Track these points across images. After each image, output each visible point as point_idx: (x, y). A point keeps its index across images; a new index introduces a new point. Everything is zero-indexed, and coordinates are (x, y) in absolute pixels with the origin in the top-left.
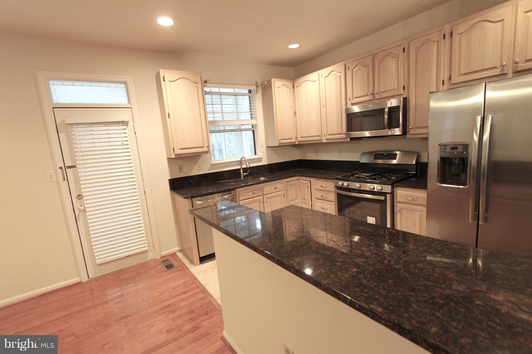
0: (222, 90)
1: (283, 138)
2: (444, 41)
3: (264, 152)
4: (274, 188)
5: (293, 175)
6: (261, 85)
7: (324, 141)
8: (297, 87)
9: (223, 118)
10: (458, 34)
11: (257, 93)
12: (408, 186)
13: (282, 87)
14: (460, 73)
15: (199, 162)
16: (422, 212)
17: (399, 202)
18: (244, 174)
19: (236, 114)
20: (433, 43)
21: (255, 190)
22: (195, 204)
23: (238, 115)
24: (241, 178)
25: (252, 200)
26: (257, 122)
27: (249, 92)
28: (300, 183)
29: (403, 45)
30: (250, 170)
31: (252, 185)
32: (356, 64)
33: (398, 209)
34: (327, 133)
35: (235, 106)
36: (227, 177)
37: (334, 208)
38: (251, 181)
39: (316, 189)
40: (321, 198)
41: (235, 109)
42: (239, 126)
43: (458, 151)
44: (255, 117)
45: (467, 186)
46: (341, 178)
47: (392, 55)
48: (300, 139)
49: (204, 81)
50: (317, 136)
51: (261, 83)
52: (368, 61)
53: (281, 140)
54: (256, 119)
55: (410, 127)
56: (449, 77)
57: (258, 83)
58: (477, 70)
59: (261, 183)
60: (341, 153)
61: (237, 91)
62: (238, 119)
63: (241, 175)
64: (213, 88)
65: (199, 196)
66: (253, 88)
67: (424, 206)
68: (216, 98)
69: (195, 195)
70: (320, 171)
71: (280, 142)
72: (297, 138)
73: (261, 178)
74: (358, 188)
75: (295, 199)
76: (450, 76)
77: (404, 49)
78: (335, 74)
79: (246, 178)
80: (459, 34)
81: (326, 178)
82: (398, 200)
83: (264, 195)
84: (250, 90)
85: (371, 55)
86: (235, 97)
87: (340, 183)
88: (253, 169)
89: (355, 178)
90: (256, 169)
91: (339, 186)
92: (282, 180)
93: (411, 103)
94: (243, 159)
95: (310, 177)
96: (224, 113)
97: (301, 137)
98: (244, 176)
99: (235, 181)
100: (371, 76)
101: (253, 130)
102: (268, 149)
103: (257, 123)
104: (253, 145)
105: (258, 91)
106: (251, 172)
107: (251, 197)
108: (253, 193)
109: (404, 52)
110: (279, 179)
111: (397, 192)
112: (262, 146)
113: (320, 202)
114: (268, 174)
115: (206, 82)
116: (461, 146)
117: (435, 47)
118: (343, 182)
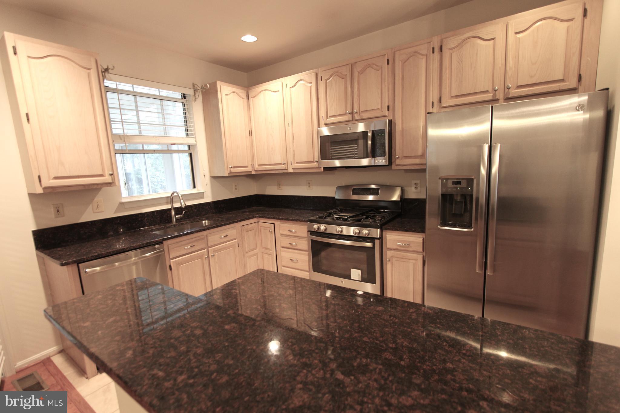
0: (139, 89)
1: (235, 166)
2: (433, 56)
3: (207, 185)
4: (225, 237)
5: (251, 216)
6: (201, 88)
7: (291, 171)
8: (252, 98)
9: (140, 132)
10: (448, 49)
11: (195, 100)
12: (400, 229)
13: (232, 95)
14: (451, 95)
15: (96, 199)
16: (416, 260)
17: (389, 249)
18: (177, 216)
19: (162, 128)
20: (421, 56)
21: (194, 241)
22: (84, 273)
23: (165, 129)
24: (172, 223)
25: (190, 256)
26: (196, 141)
27: (183, 97)
28: (259, 227)
29: (386, 56)
30: (187, 210)
31: (191, 233)
32: (331, 73)
33: (387, 257)
34: (294, 160)
35: (161, 115)
36: (148, 222)
37: (307, 259)
38: (189, 226)
39: (282, 235)
40: (289, 246)
41: (161, 120)
42: (168, 145)
43: (461, 186)
44: (192, 134)
45: (473, 229)
46: (316, 219)
47: (374, 66)
48: (257, 167)
49: (104, 69)
50: (281, 164)
51: (202, 86)
52: (346, 71)
53: (231, 168)
54: (194, 137)
55: (397, 157)
56: (438, 98)
57: (196, 86)
58: (469, 93)
59: (204, 230)
60: (311, 187)
61: (164, 93)
62: (166, 135)
63: (173, 219)
64: (122, 84)
65: (93, 258)
66: (189, 92)
67: (418, 253)
68: (127, 100)
69: (85, 257)
70: (285, 210)
71: (230, 171)
72: (253, 166)
73: (204, 222)
74: (339, 233)
75: (254, 249)
76: (440, 98)
77: (388, 60)
78: (304, 84)
79: (180, 222)
80: (450, 49)
81: (295, 220)
82: (388, 246)
83: (208, 247)
84: (184, 94)
85: (349, 64)
86: (161, 103)
87: (316, 226)
88: (190, 209)
89: (335, 220)
90: (196, 208)
91: (314, 231)
92: (236, 223)
93: (397, 127)
94: (175, 194)
95: (274, 218)
96: (141, 124)
97: (259, 165)
98: (177, 220)
99: (161, 228)
100: (349, 90)
101: (191, 152)
102: (213, 180)
103: (196, 143)
104: (190, 174)
105: (197, 97)
106: (188, 213)
107: (189, 251)
108: (191, 246)
109: (388, 64)
110: (230, 223)
111: (386, 236)
112: (204, 176)
113: (288, 252)
114: (213, 215)
115: (107, 70)
116: (466, 181)
117: (424, 60)
118: (319, 225)
